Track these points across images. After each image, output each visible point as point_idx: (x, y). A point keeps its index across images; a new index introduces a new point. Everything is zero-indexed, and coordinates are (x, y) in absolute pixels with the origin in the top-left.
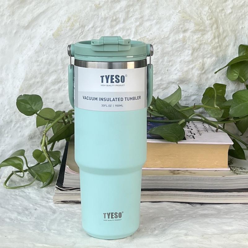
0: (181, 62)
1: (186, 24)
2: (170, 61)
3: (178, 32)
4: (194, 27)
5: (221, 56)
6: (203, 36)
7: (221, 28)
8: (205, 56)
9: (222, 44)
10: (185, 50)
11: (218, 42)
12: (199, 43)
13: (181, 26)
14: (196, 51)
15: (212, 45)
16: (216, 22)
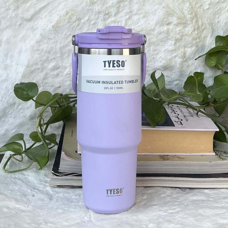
0: (165, 51)
1: (169, 18)
2: (155, 50)
3: (162, 25)
4: (177, 20)
5: (200, 45)
6: (184, 29)
7: (200, 21)
8: (186, 46)
9: (201, 36)
10: (168, 41)
11: (198, 34)
12: (181, 34)
13: (165, 20)
14: (179, 42)
15: (192, 36)
16: (195, 16)
